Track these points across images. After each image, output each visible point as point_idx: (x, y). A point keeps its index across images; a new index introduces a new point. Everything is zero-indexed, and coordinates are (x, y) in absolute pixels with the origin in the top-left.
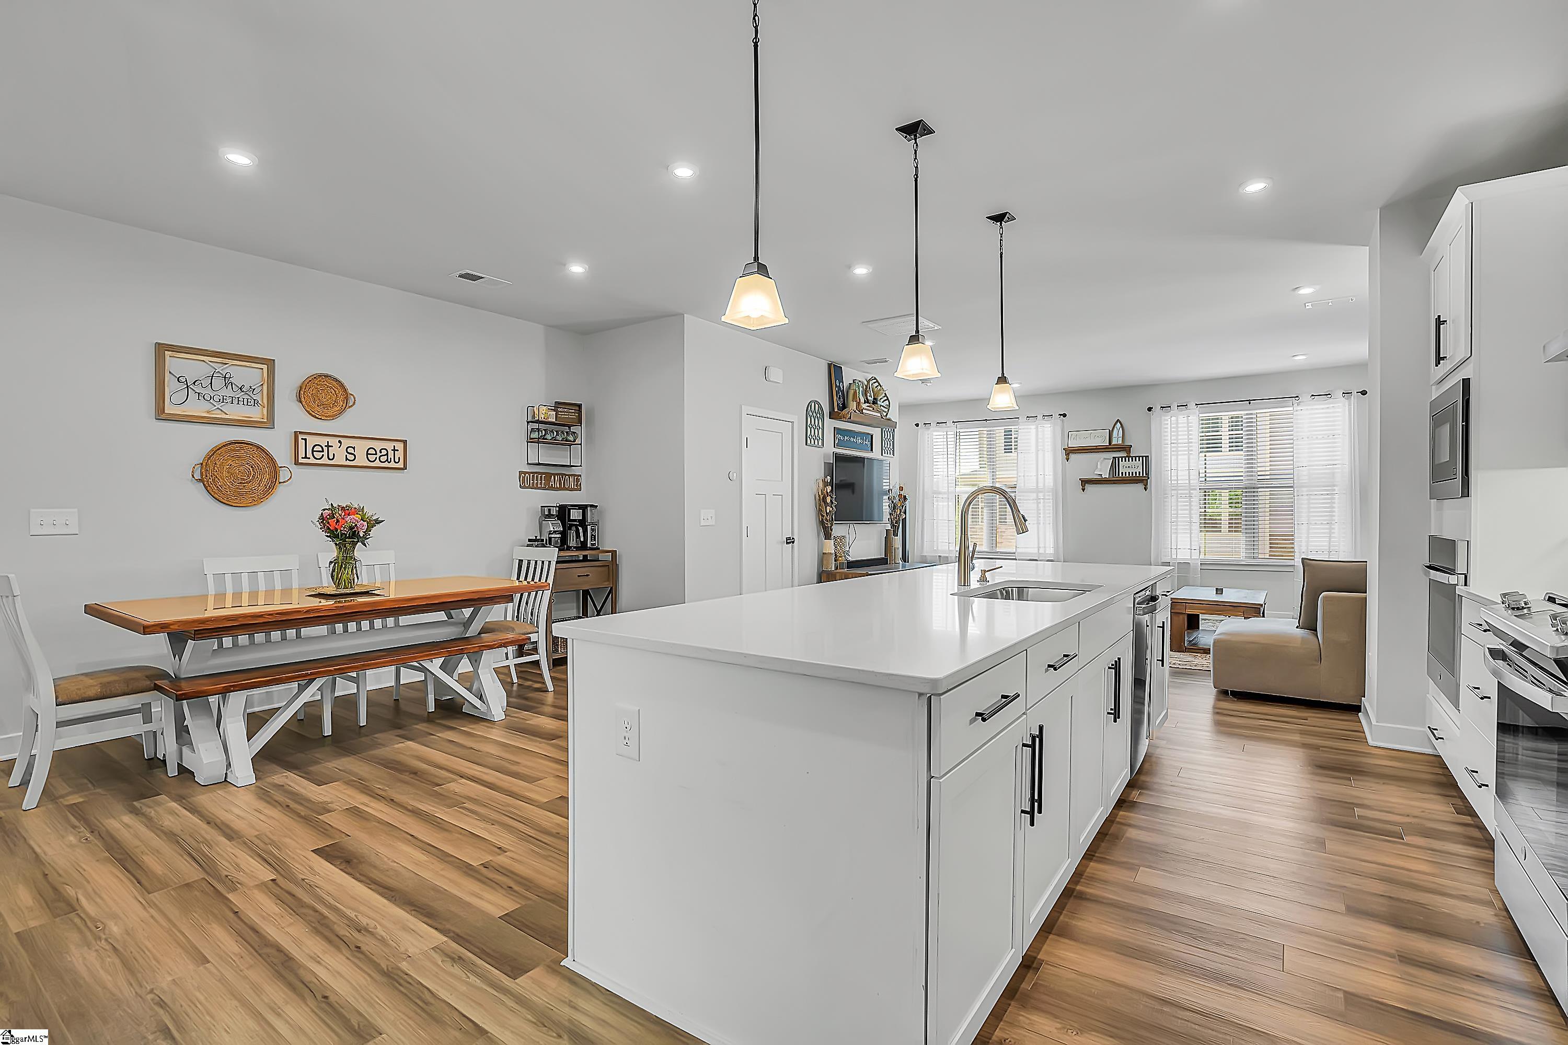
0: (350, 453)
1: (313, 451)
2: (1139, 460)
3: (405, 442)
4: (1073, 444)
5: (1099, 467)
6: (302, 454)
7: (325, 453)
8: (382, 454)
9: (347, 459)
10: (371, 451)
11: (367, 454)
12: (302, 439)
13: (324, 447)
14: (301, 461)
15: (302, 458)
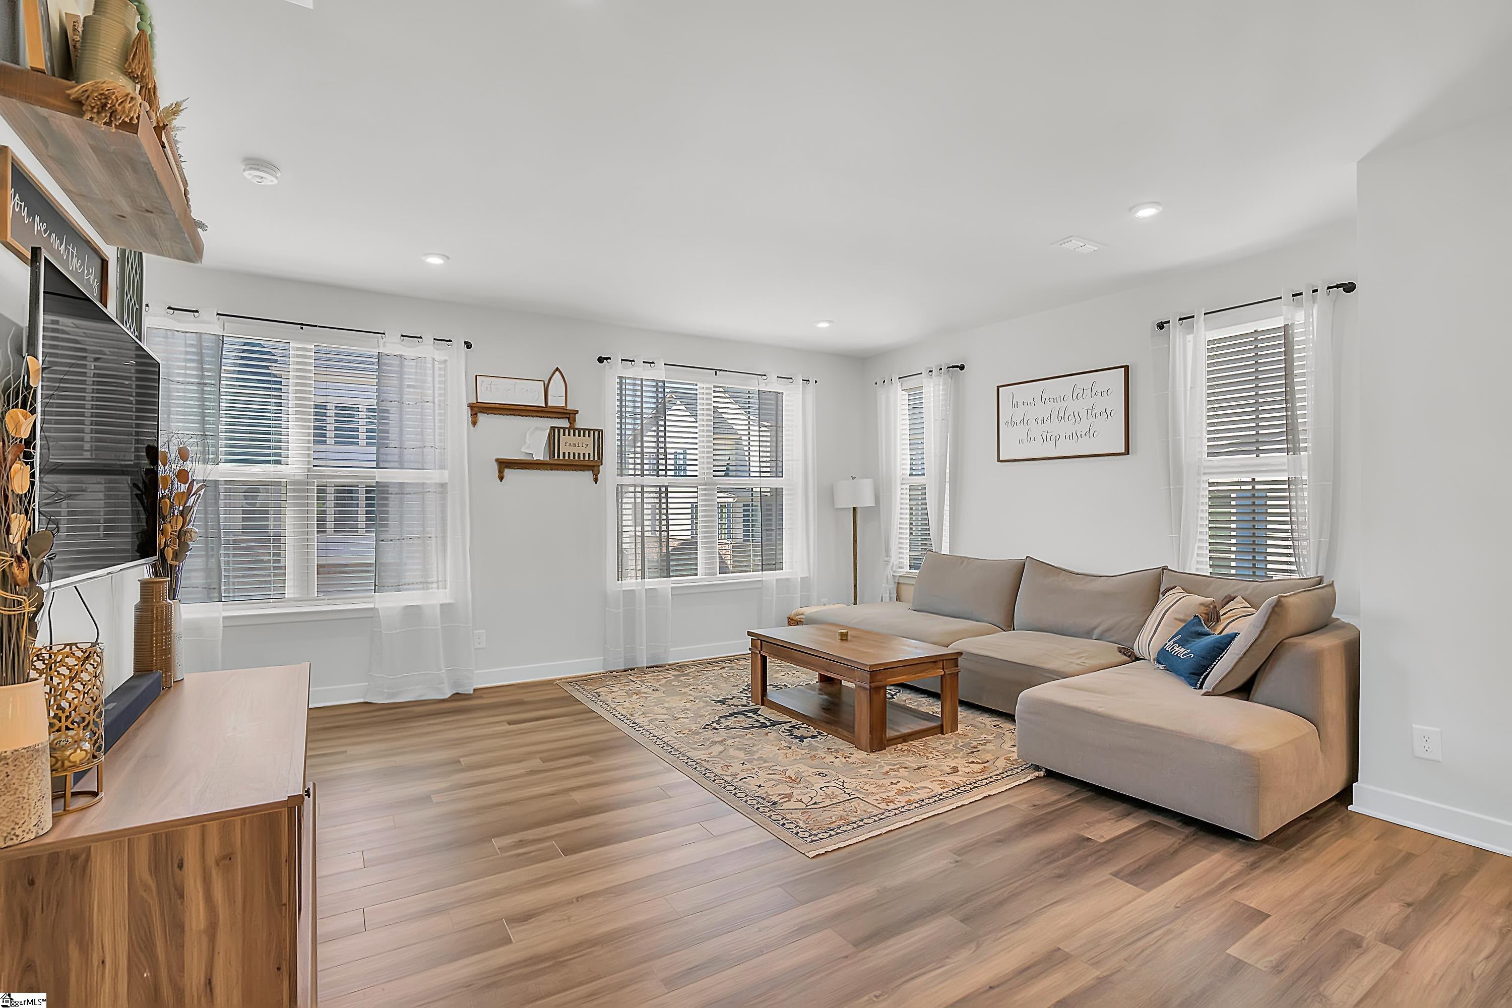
2: (589, 436)
4: (485, 398)
5: (527, 441)
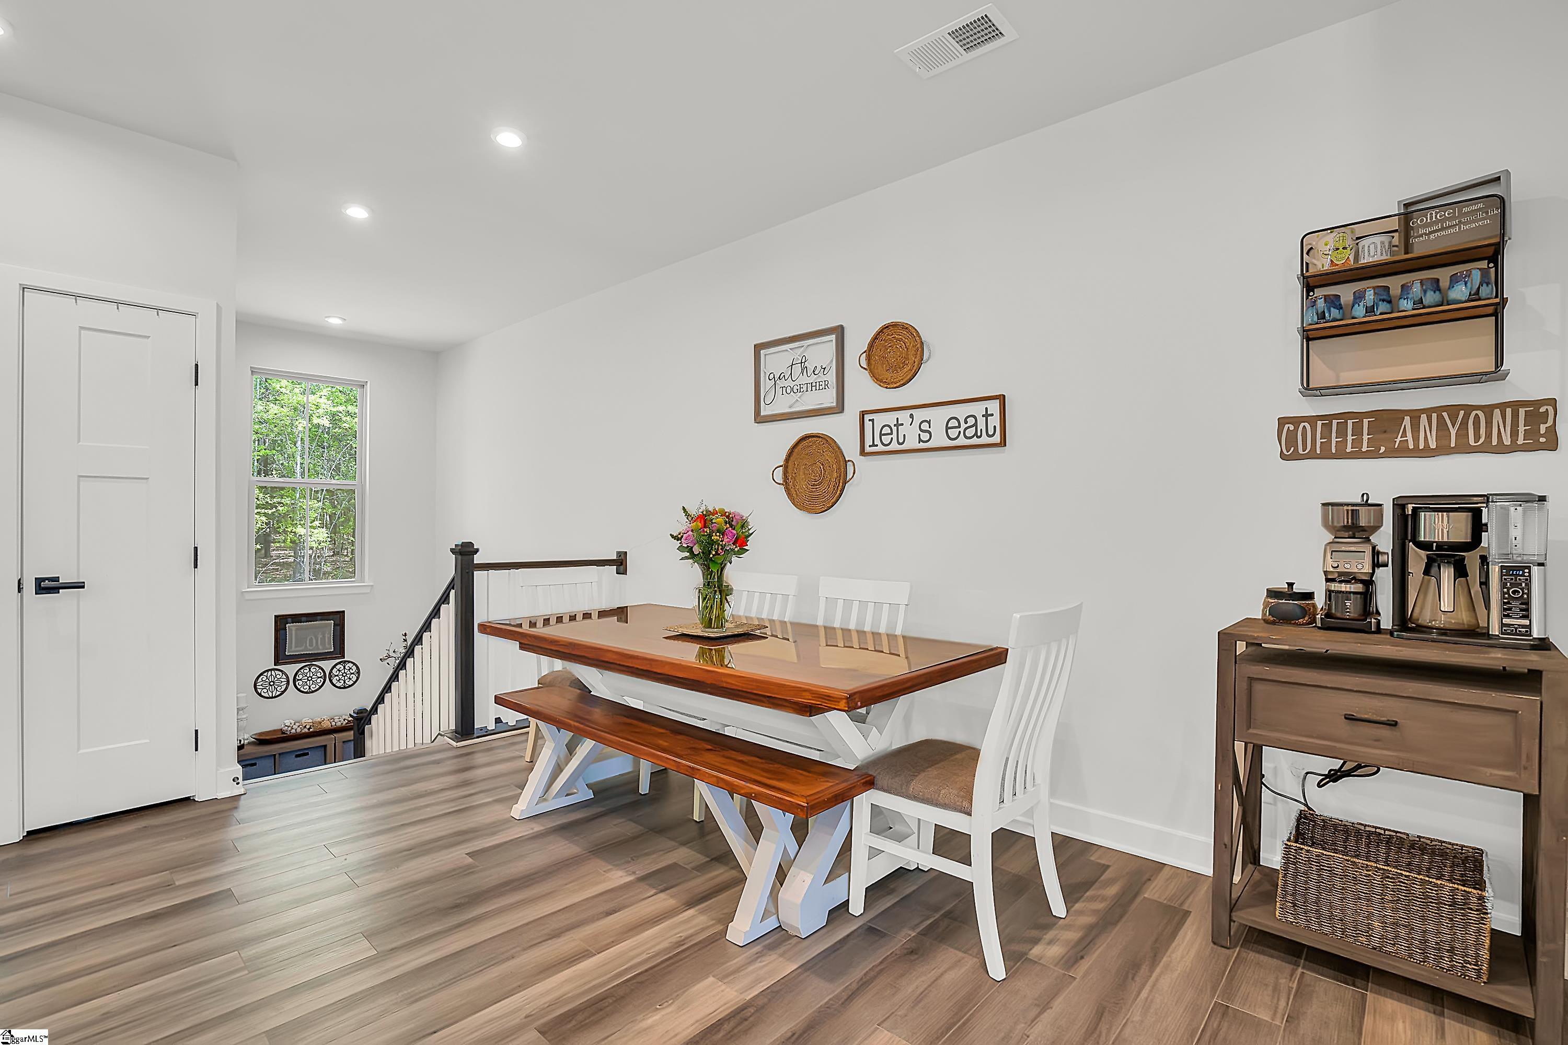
0: (925, 428)
1: (881, 435)
3: (1002, 399)
6: (869, 442)
7: (894, 436)
8: (968, 425)
9: (920, 441)
10: (953, 423)
11: (947, 428)
12: (870, 420)
13: (893, 426)
14: (868, 449)
15: (870, 446)
